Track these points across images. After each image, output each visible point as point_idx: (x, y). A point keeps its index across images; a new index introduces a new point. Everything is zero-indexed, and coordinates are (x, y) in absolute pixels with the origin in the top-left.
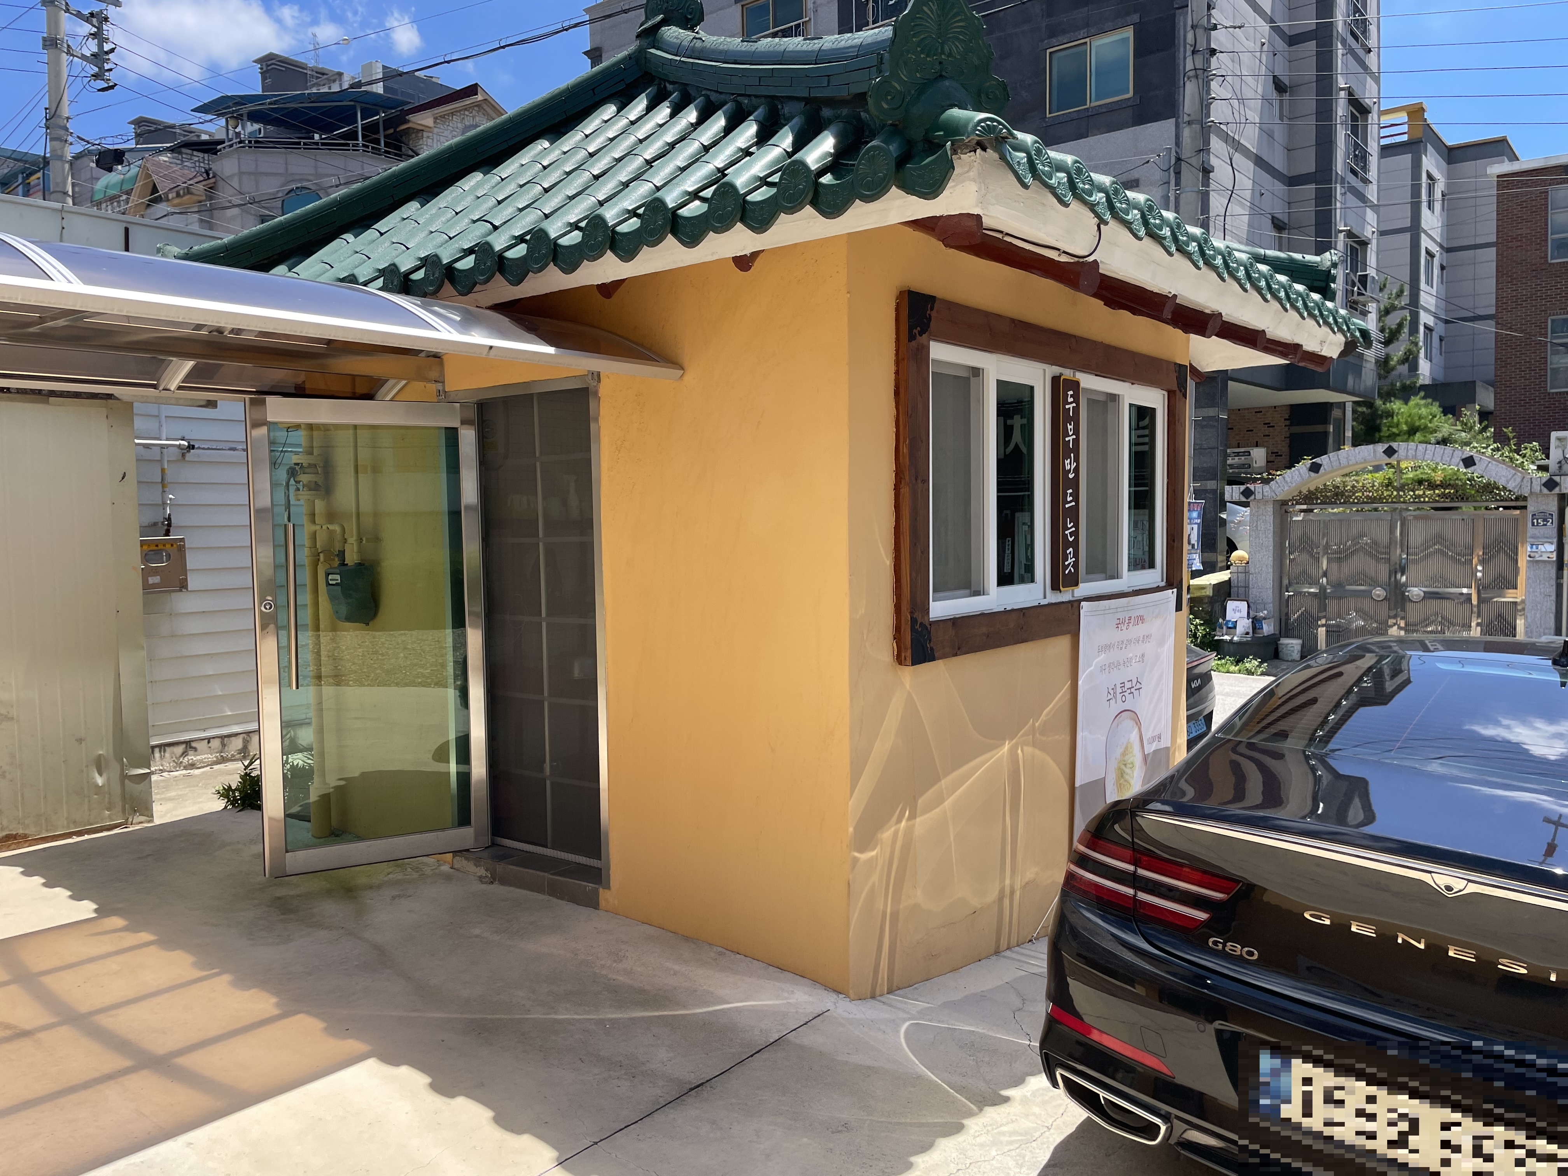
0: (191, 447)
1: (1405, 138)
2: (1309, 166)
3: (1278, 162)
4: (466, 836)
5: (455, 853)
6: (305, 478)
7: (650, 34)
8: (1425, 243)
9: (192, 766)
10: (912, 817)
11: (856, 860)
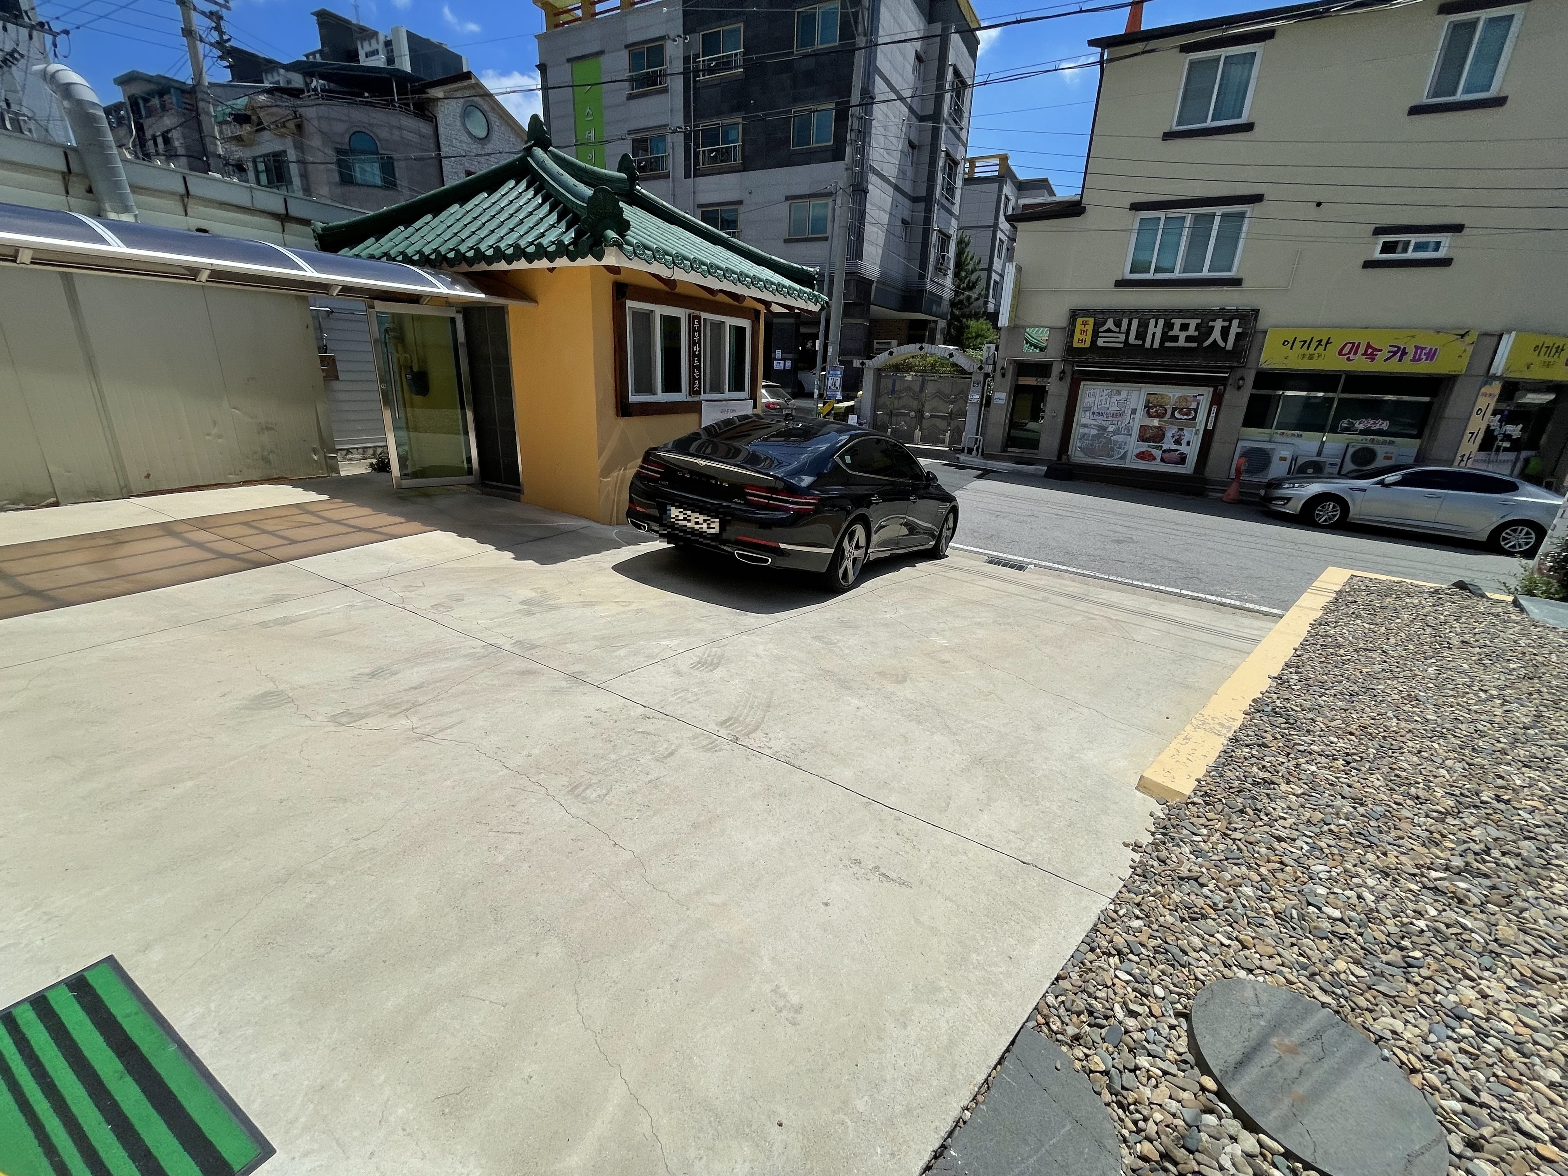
0: (332, 312)
1: (996, 174)
2: (923, 193)
3: (907, 187)
4: (470, 479)
5: (468, 485)
6: (392, 334)
7: (528, 151)
8: (1000, 235)
9: (351, 460)
10: (625, 469)
11: (601, 481)
